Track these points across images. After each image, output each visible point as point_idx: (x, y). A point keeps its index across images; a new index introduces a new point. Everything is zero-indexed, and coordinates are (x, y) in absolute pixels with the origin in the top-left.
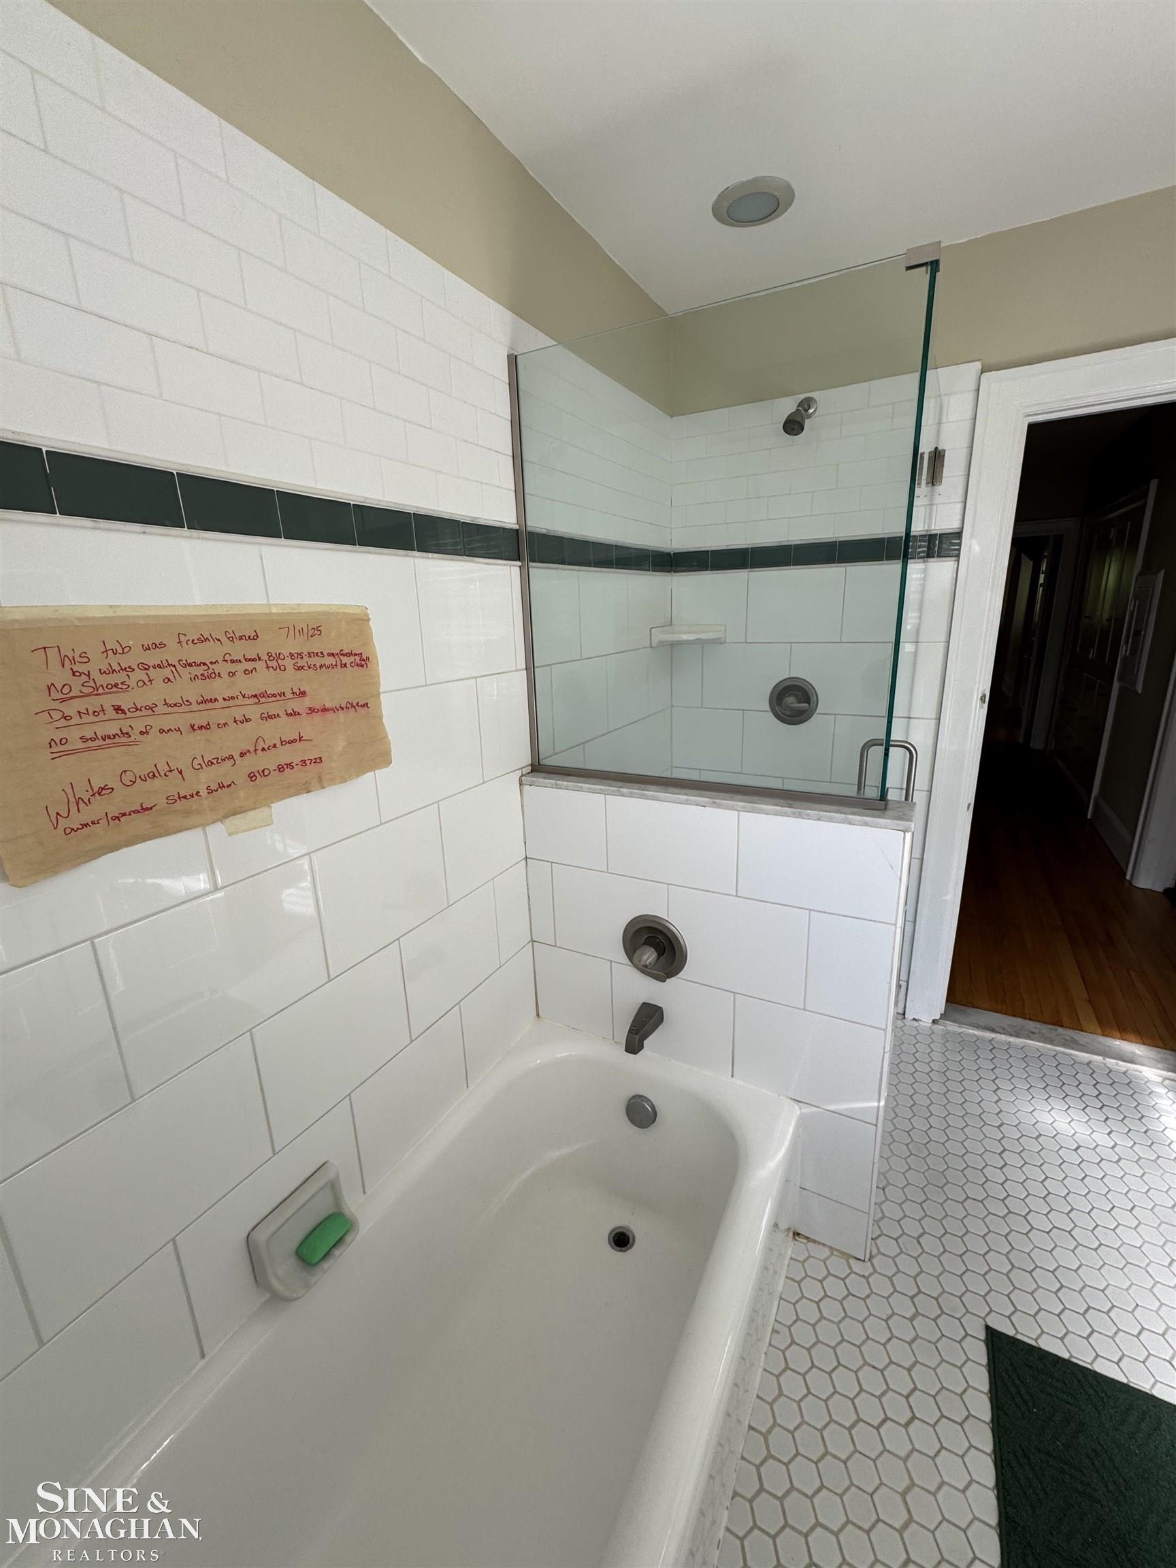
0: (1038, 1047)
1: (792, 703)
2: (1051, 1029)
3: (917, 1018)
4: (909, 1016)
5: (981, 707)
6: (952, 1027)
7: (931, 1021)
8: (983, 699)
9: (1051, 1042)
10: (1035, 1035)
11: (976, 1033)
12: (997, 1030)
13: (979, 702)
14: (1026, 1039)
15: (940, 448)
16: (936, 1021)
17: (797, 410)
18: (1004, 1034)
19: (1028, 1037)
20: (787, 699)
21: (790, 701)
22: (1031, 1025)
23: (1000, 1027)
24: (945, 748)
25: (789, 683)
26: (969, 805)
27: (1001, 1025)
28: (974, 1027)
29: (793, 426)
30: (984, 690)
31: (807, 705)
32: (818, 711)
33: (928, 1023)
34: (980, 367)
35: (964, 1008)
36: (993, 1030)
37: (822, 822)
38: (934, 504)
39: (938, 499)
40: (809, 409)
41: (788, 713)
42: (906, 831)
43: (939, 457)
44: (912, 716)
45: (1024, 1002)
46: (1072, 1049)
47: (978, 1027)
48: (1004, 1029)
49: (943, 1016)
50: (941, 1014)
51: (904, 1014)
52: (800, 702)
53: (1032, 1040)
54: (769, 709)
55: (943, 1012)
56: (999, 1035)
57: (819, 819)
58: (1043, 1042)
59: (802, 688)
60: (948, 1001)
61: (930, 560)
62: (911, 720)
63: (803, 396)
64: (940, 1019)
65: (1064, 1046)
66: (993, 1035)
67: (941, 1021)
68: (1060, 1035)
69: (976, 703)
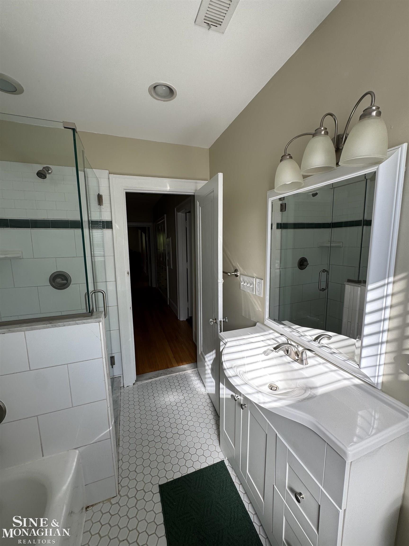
0: (163, 378)
1: (60, 281)
2: (166, 370)
3: (128, 386)
4: (125, 386)
5: (128, 276)
6: (139, 383)
7: (133, 384)
8: (128, 273)
9: (166, 374)
10: (162, 374)
11: (146, 381)
12: (152, 378)
13: (127, 274)
14: (160, 377)
15: (100, 194)
16: (134, 384)
17: (42, 170)
18: (154, 378)
19: (161, 376)
20: (57, 280)
21: (59, 280)
22: (161, 372)
23: (153, 376)
24: (120, 290)
25: (57, 273)
26: (130, 307)
27: (153, 375)
28: (146, 380)
29: (42, 175)
30: (128, 271)
31: (66, 281)
32: (72, 283)
33: (132, 385)
34: (108, 172)
35: (142, 375)
36: (151, 378)
37: (66, 327)
38: (101, 211)
39: (102, 210)
40: (49, 171)
41: (59, 285)
42: (100, 322)
43: (100, 197)
44: (107, 281)
45: (158, 365)
46: (172, 374)
47: (147, 379)
48: (154, 376)
49: (136, 381)
50: (135, 380)
51: (124, 386)
52: (63, 280)
53: (162, 376)
54: (50, 285)
55: (136, 380)
56: (153, 379)
57: (64, 326)
58: (164, 375)
59: (63, 275)
60: (137, 375)
61: (104, 229)
62: (107, 282)
63: (45, 166)
64: (135, 382)
65: (170, 374)
66: (151, 380)
67: (136, 383)
68: (168, 371)
69: (127, 275)
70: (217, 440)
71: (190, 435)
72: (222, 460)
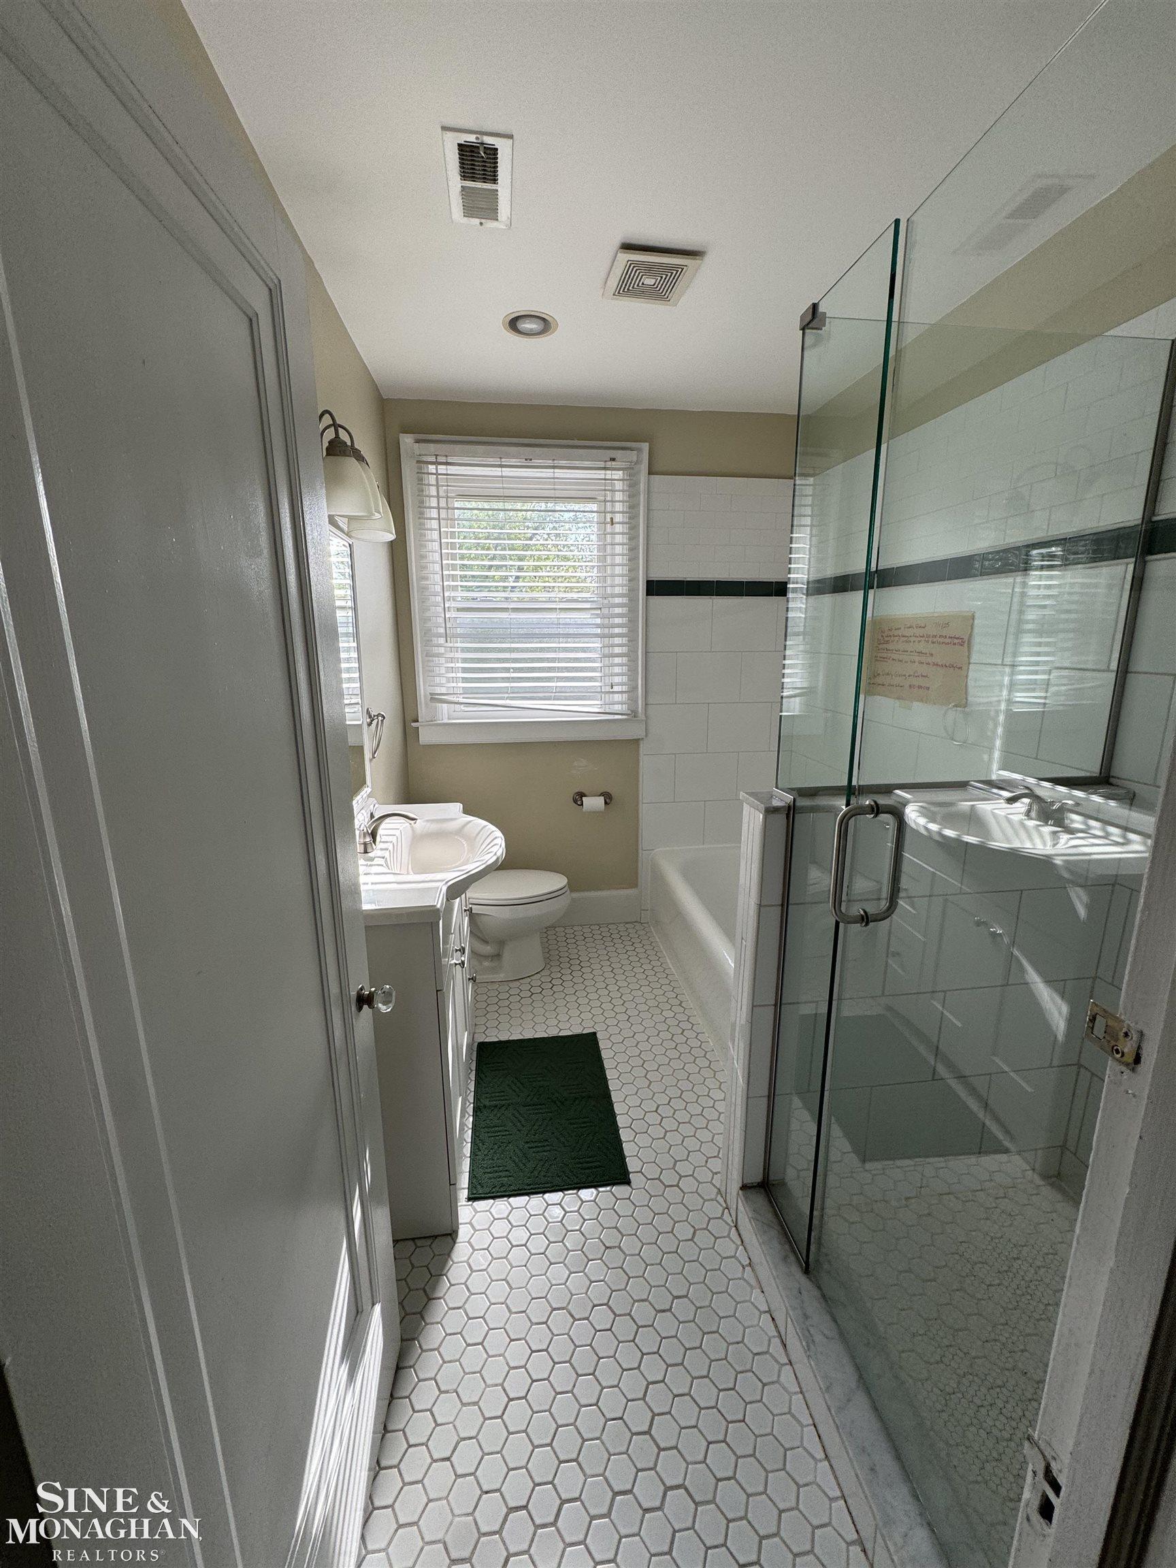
70: (456, 1260)
71: (533, 1299)
72: (470, 1203)
